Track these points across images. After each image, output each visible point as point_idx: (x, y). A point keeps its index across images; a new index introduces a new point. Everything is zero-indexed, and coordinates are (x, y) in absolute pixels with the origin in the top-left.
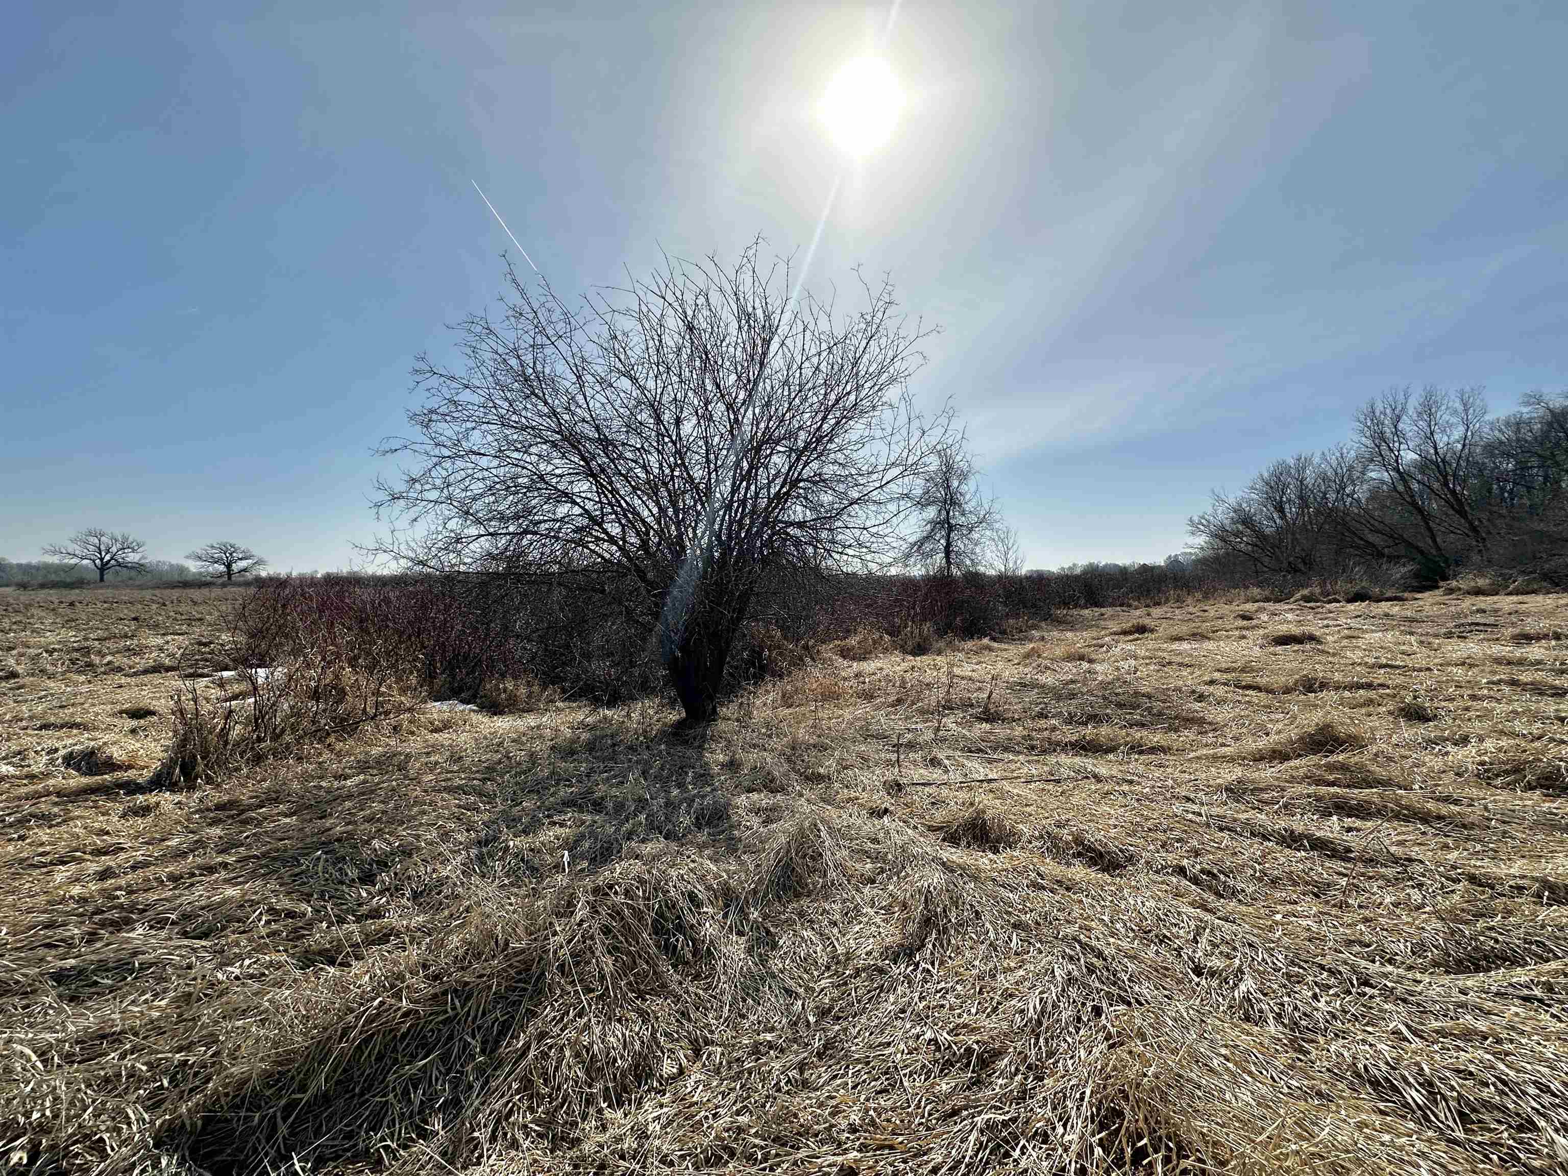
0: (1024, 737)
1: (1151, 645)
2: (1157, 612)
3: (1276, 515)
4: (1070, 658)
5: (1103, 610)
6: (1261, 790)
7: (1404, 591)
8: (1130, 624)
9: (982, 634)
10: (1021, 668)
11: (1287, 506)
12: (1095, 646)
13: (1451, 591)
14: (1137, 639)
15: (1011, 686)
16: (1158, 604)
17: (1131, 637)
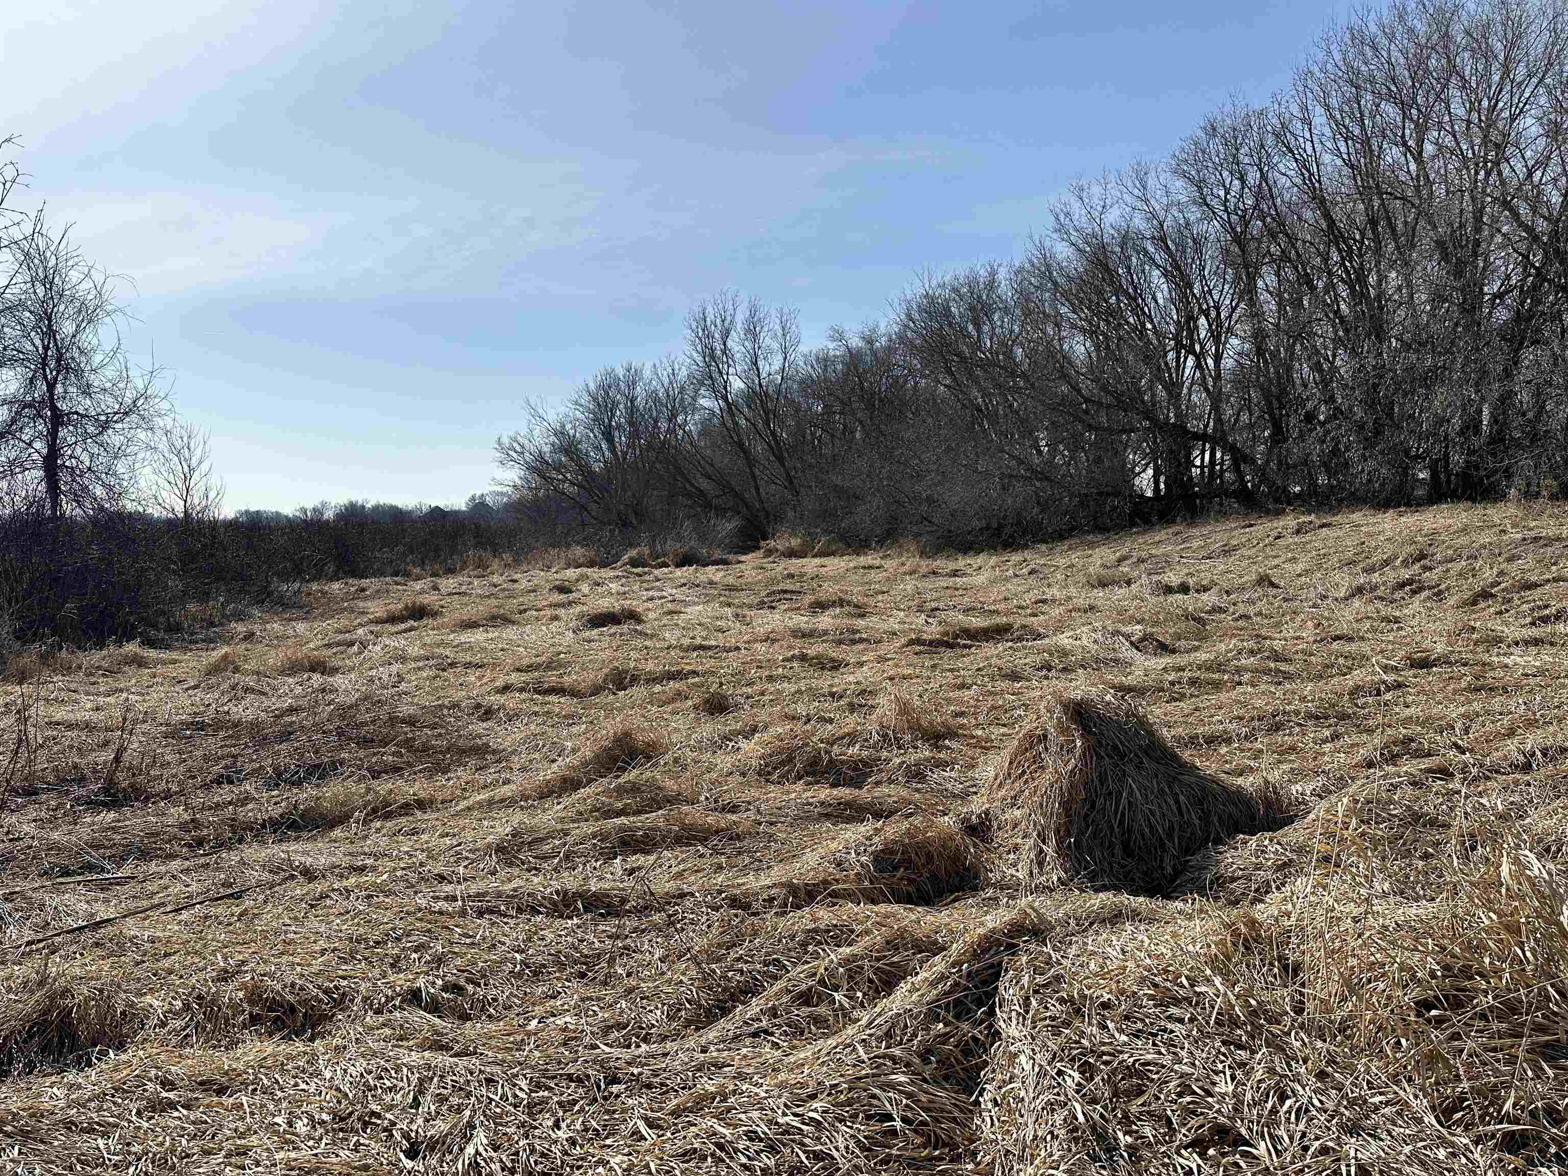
0: (183, 826)
1: (430, 637)
2: (448, 583)
3: (604, 446)
4: (293, 668)
5: (365, 582)
6: (542, 840)
7: (729, 553)
8: (400, 606)
9: (128, 635)
10: (199, 693)
11: (617, 434)
12: (338, 644)
13: (769, 552)
14: (411, 629)
15: (173, 733)
16: (451, 571)
17: (403, 626)
